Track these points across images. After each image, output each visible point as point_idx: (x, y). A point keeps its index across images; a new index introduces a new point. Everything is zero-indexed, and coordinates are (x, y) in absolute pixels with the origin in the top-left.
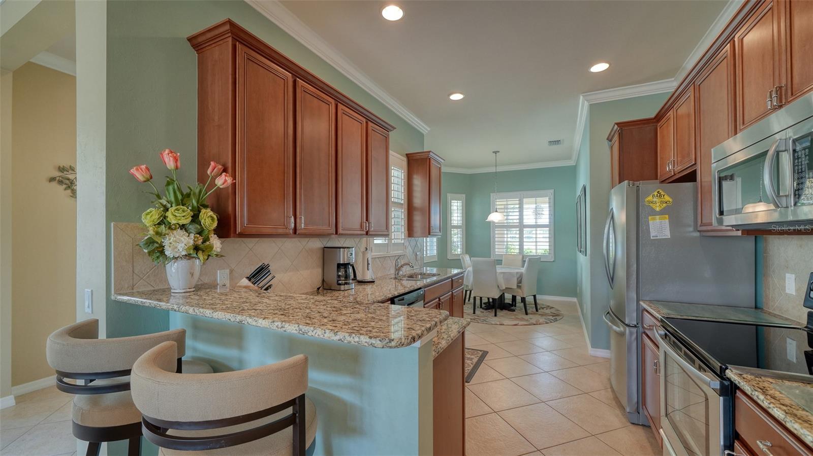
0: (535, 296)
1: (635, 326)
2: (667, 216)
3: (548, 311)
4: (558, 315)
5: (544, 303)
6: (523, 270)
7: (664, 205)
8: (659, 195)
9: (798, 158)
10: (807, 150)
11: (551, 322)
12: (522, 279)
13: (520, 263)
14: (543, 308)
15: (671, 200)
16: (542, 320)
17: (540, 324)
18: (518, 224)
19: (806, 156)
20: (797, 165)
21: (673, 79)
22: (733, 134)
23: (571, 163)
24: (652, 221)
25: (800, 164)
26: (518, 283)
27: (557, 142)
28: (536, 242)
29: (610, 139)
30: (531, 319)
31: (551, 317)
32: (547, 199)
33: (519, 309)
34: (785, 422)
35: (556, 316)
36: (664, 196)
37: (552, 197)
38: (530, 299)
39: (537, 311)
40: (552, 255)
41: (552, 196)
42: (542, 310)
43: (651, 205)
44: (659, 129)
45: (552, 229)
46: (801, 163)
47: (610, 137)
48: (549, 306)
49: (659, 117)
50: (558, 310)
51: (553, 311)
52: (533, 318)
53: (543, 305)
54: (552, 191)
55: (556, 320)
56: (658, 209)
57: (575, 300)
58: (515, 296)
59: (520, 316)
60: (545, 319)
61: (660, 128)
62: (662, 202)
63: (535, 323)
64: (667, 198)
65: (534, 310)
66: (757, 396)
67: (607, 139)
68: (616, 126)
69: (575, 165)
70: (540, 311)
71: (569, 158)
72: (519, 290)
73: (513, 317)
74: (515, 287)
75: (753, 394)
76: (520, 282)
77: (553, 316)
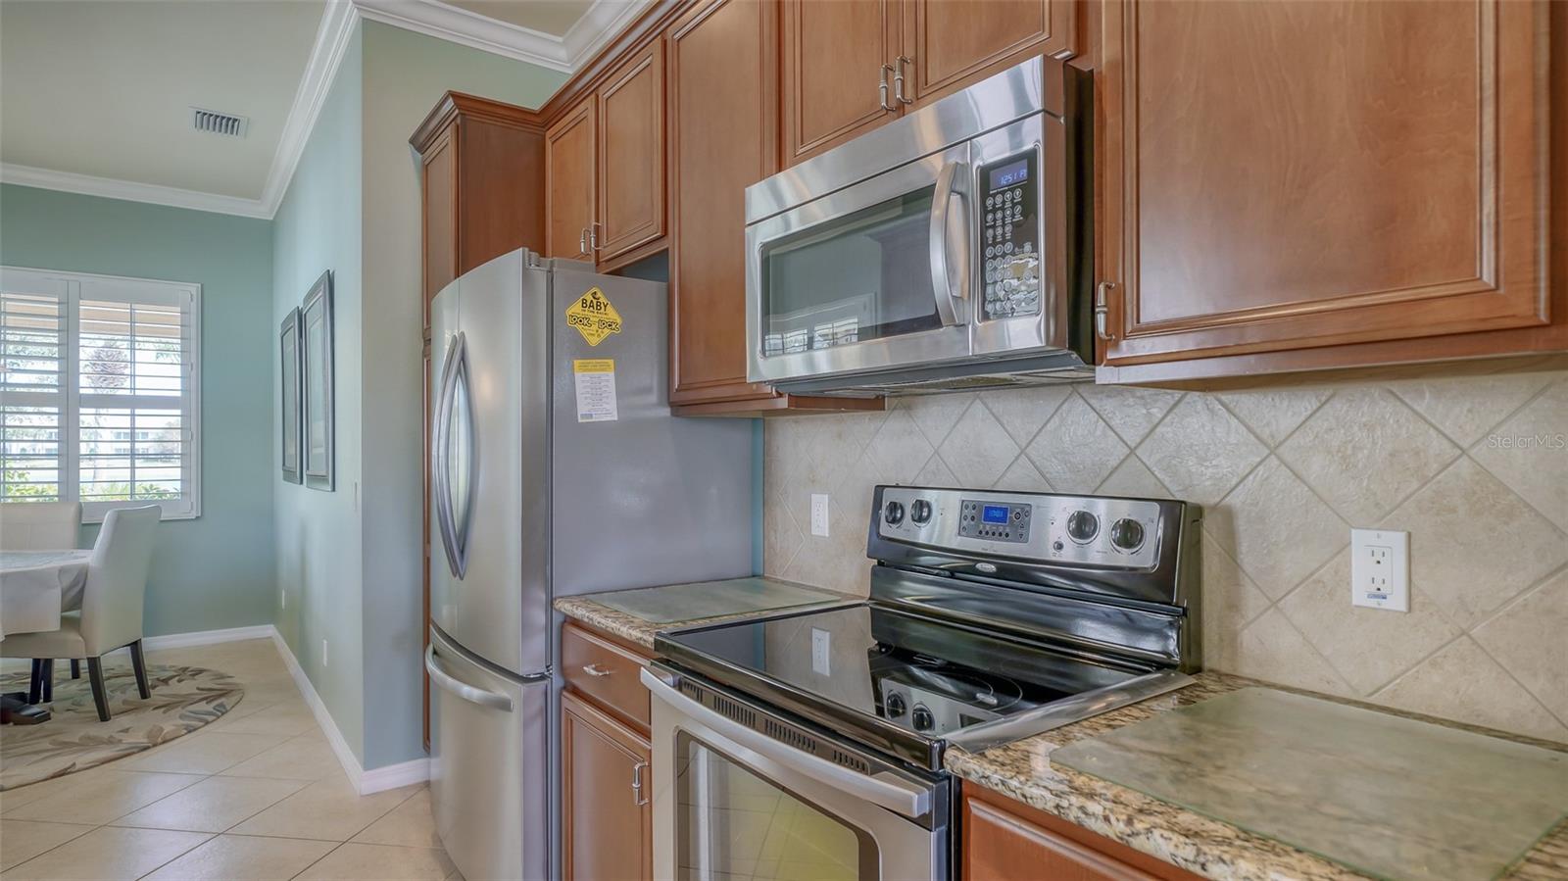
0: (135, 646)
1: (543, 677)
2: (611, 362)
3: (188, 687)
4: (224, 693)
5: (169, 663)
6: (90, 558)
7: (607, 331)
8: (595, 301)
9: (994, 210)
10: (1018, 192)
11: (207, 723)
12: (82, 590)
13: (69, 532)
14: (165, 681)
15: (619, 321)
16: (169, 724)
17: (164, 742)
18: (55, 391)
19: (1014, 205)
20: (990, 227)
21: (560, 39)
22: (774, 167)
23: (262, 211)
24: (580, 374)
25: (999, 223)
26: (64, 610)
27: (228, 124)
28: (133, 455)
29: (421, 142)
30: (126, 731)
31: (203, 706)
32: (174, 312)
33: (68, 704)
34: (1203, 866)
35: (220, 696)
36: (605, 306)
37: (194, 307)
38: (116, 660)
39: (144, 694)
40: (195, 497)
41: (194, 305)
42: (162, 689)
43: (579, 327)
44: (549, 143)
45: (193, 413)
46: (1003, 222)
47: (422, 138)
48: (185, 669)
49: (556, 109)
50: (222, 677)
51: (203, 681)
52: (133, 727)
53: (163, 669)
54: (194, 289)
55: (221, 711)
56: (594, 341)
57: (269, 631)
58: (49, 662)
59: (77, 733)
60: (182, 717)
61: (553, 143)
62: (602, 324)
63: (144, 741)
64: (612, 314)
65: (133, 693)
66: (1082, 808)
67: (412, 141)
68: (450, 103)
69: (271, 218)
70: (157, 694)
71: (255, 193)
72: (73, 636)
73: (46, 744)
74: (53, 624)
75: (1065, 803)
76: (75, 599)
77: (208, 700)
